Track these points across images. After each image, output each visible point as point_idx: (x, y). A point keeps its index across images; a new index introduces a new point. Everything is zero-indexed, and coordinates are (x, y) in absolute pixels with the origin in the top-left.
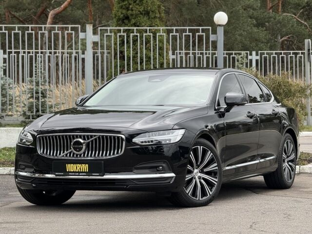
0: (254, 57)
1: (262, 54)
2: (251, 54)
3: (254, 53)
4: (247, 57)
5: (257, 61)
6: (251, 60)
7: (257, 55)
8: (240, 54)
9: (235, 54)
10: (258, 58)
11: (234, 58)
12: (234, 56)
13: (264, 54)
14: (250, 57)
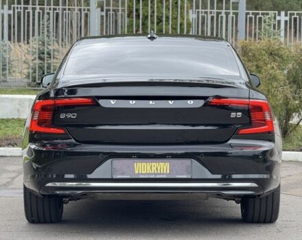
0: (283, 18)
1: (291, 15)
2: (279, 15)
3: (283, 13)
4: (275, 18)
5: (286, 22)
6: (279, 22)
7: (286, 15)
8: (268, 14)
9: (262, 14)
10: (287, 18)
11: (260, 19)
12: (260, 16)
13: (293, 14)
14: (278, 18)
